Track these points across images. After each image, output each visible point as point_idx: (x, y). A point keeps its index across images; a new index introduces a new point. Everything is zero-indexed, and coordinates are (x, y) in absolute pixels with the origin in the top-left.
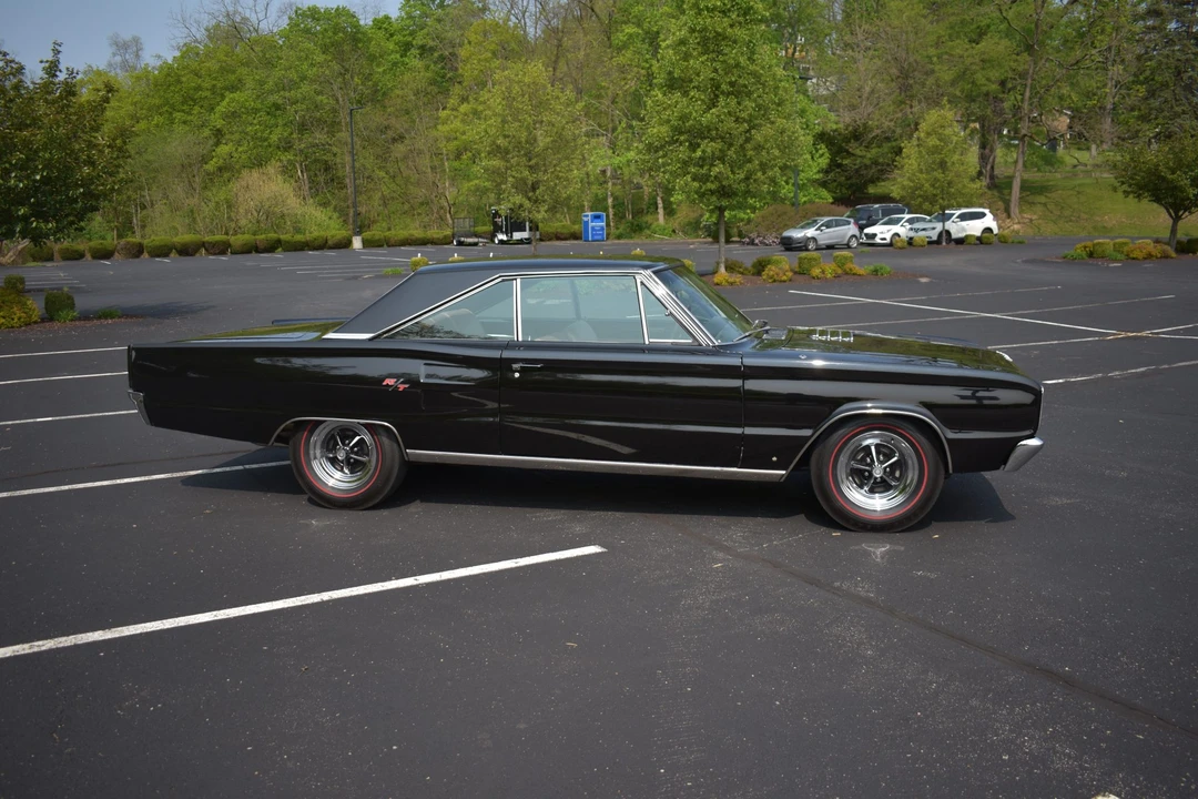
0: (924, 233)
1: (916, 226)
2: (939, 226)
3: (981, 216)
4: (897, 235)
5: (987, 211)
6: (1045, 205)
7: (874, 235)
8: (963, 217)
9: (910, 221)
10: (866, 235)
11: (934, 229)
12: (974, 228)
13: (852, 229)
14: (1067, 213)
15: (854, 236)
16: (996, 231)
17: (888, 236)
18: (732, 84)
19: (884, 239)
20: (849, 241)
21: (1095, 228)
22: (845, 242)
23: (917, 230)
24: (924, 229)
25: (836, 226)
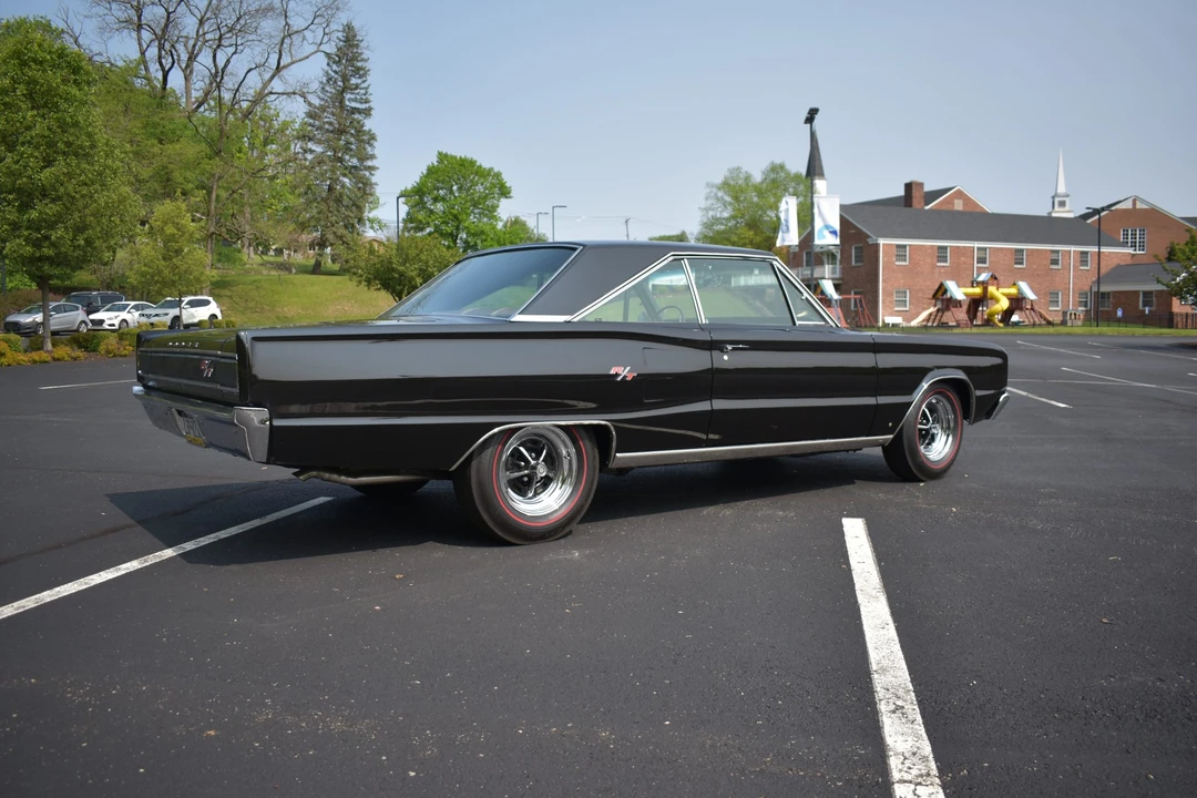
0: (157, 318)
1: (147, 312)
2: (174, 312)
3: (206, 303)
4: (124, 320)
5: (210, 299)
6: (231, 297)
7: (102, 322)
8: (193, 304)
9: (136, 308)
10: (92, 321)
11: (167, 314)
12: (201, 314)
13: (80, 315)
14: (252, 304)
15: (84, 322)
16: (220, 317)
17: (117, 322)
18: (68, 144)
19: (113, 325)
20: (79, 327)
21: (278, 318)
22: (75, 328)
23: (149, 316)
24: (156, 315)
25: (65, 312)
